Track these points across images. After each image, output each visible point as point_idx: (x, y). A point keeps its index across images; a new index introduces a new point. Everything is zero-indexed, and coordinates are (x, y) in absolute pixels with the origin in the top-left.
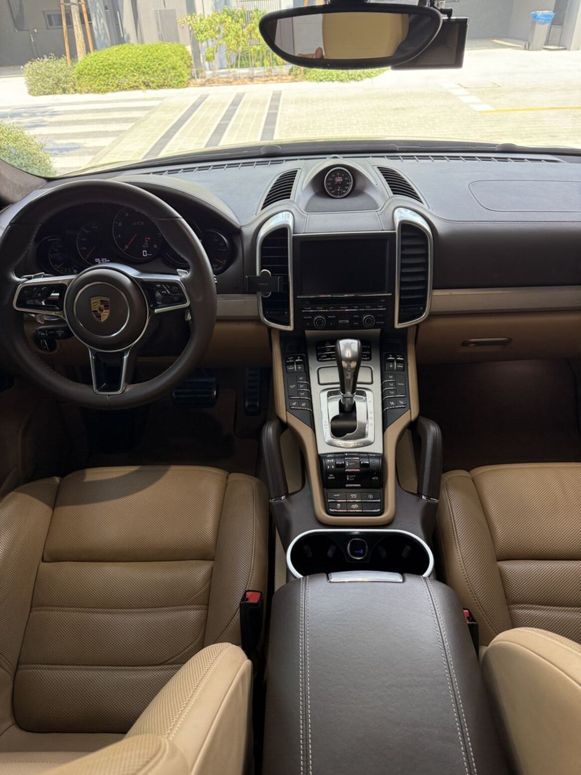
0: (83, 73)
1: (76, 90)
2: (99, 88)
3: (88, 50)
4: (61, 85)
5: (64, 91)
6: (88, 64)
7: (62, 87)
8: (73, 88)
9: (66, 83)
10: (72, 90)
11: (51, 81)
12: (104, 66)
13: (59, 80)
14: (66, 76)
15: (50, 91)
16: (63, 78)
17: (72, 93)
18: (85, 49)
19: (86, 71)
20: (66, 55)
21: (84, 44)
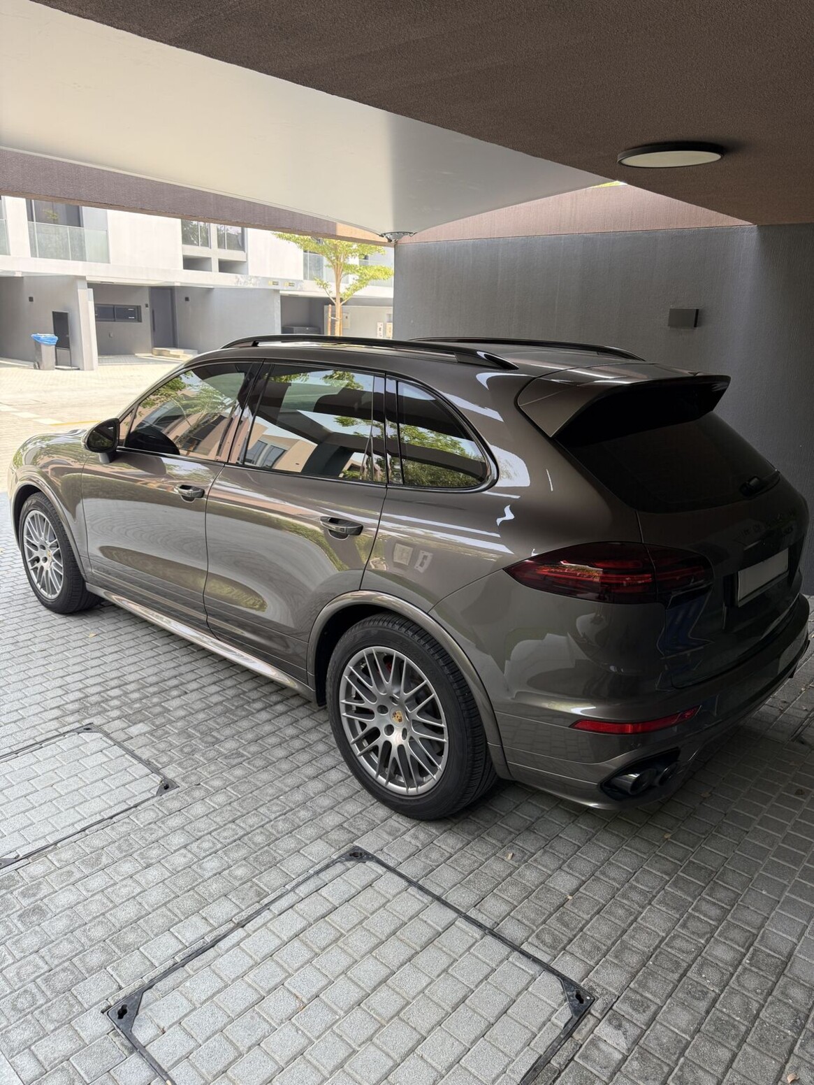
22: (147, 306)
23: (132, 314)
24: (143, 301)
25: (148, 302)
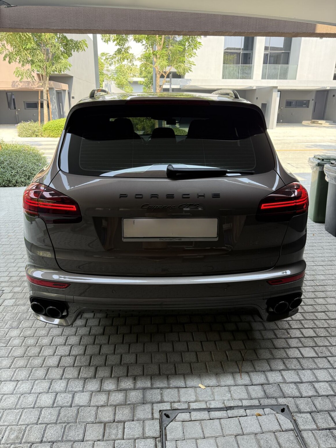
0: (47, 129)
1: (42, 136)
2: (54, 135)
3: (49, 120)
4: (36, 133)
5: (37, 136)
6: (50, 125)
7: (35, 134)
8: (41, 135)
9: (38, 132)
10: (40, 136)
11: (31, 131)
12: (57, 126)
13: (35, 131)
14: (38, 130)
15: (30, 135)
16: (37, 131)
17: (40, 137)
18: (48, 119)
19: (49, 128)
20: (38, 121)
21: (48, 117)
22: (313, 100)
23: (305, 104)
24: (311, 98)
25: (314, 99)
